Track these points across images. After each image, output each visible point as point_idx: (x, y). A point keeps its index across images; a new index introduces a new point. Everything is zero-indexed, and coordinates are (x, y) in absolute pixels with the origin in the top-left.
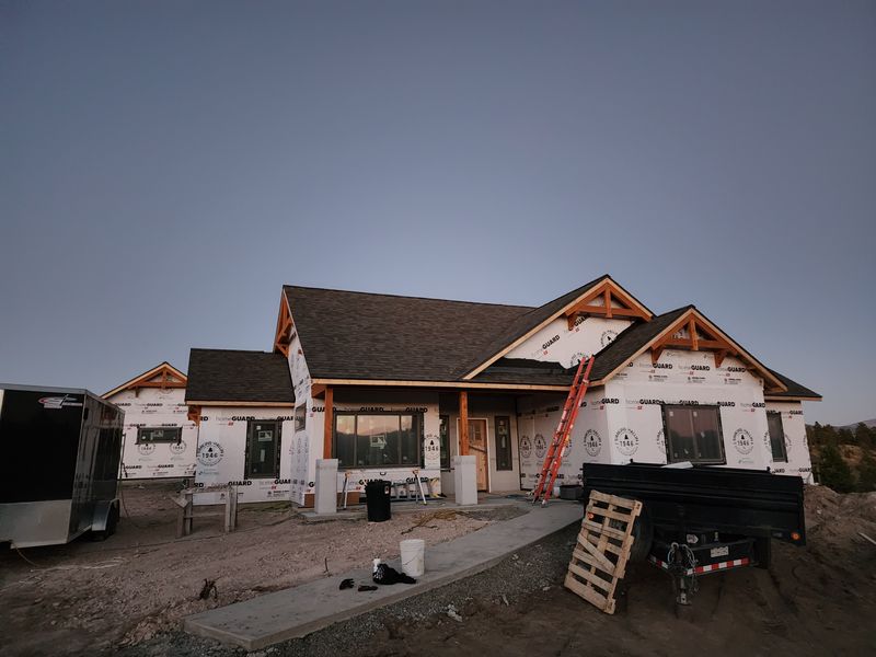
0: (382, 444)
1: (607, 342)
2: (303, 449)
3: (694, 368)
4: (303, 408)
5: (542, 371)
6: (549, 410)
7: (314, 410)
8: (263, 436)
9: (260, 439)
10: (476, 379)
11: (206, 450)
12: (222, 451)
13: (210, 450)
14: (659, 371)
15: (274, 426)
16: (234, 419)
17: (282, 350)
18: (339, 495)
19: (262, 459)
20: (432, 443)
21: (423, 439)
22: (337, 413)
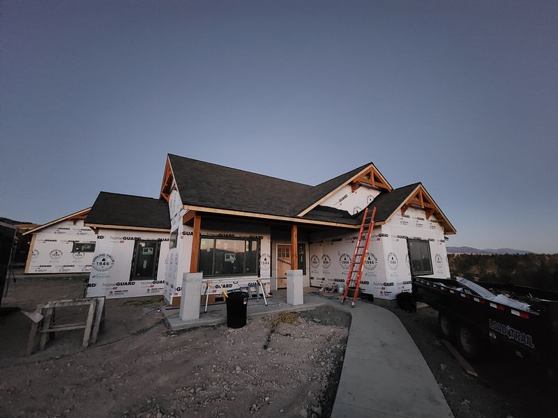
0: (232, 259)
1: (370, 202)
2: (174, 261)
3: (418, 219)
4: (176, 233)
5: (339, 215)
6: (333, 241)
7: (184, 233)
8: (146, 251)
9: (144, 253)
10: (305, 217)
11: (100, 260)
12: (113, 261)
13: (104, 260)
14: (405, 219)
15: (155, 245)
16: (125, 238)
17: (165, 197)
18: (202, 296)
19: (145, 267)
20: (265, 260)
21: (260, 257)
22: (202, 237)
